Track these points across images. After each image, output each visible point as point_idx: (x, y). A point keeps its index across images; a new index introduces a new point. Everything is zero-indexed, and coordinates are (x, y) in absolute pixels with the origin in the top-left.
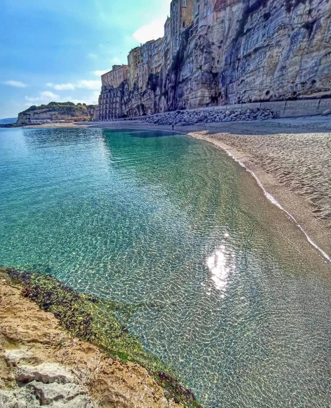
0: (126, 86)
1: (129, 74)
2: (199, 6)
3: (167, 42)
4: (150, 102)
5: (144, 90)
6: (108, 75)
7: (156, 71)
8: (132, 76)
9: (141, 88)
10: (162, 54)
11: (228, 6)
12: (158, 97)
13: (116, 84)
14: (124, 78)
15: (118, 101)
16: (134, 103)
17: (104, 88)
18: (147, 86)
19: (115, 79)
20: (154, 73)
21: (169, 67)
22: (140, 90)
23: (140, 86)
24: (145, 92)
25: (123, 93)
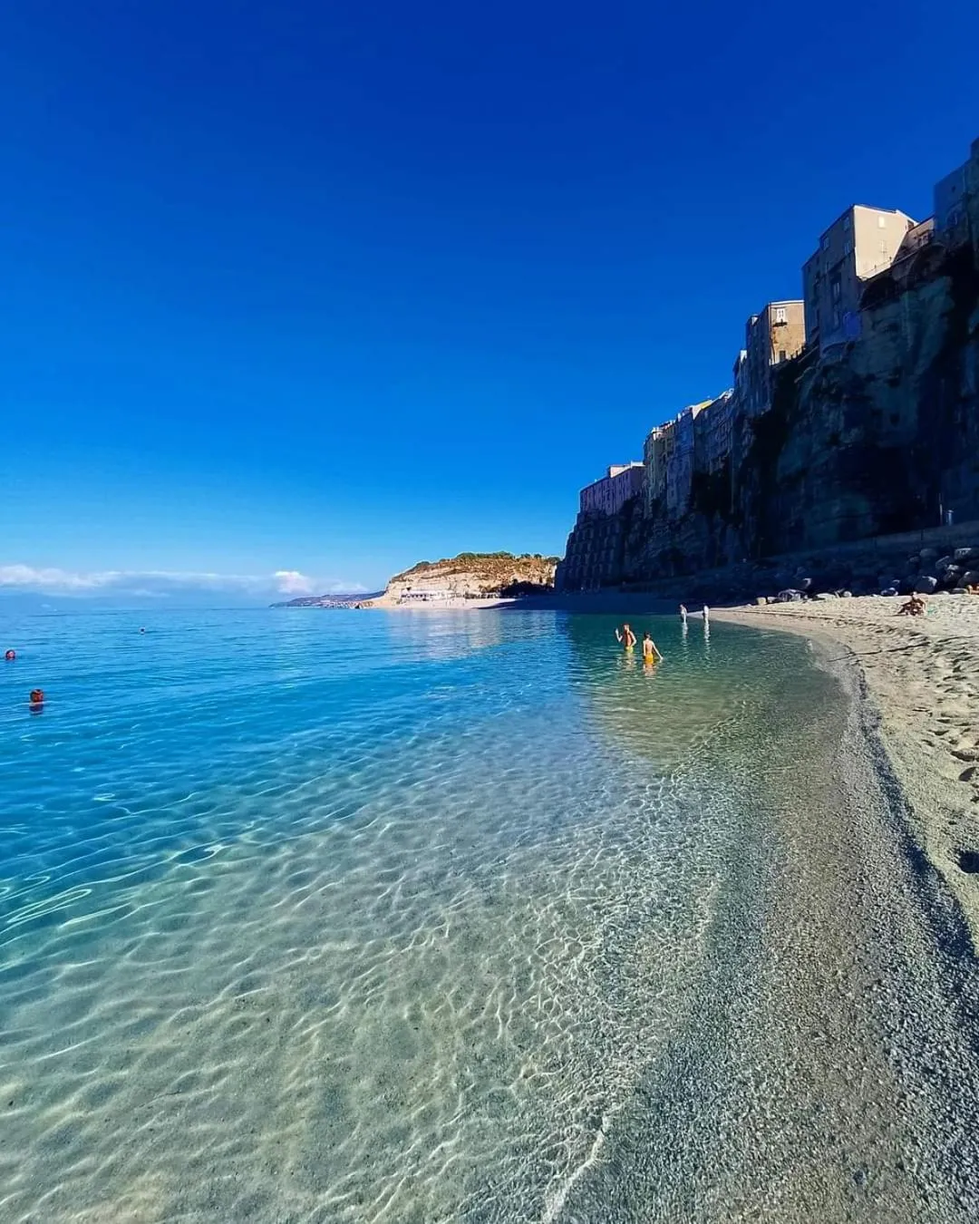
0: (637, 510)
1: (645, 482)
2: (818, 312)
3: (742, 400)
4: (697, 544)
5: (682, 514)
6: (596, 488)
7: (714, 468)
8: (652, 485)
9: (674, 509)
10: (729, 427)
11: (905, 290)
12: (718, 530)
13: (612, 508)
14: (633, 492)
15: (614, 546)
16: (654, 548)
17: (584, 518)
18: (690, 506)
19: (611, 497)
20: (711, 473)
21: (745, 454)
22: (670, 516)
23: (670, 506)
24: (684, 519)
25: (627, 526)
